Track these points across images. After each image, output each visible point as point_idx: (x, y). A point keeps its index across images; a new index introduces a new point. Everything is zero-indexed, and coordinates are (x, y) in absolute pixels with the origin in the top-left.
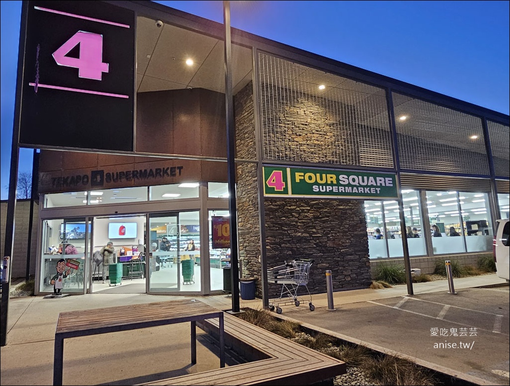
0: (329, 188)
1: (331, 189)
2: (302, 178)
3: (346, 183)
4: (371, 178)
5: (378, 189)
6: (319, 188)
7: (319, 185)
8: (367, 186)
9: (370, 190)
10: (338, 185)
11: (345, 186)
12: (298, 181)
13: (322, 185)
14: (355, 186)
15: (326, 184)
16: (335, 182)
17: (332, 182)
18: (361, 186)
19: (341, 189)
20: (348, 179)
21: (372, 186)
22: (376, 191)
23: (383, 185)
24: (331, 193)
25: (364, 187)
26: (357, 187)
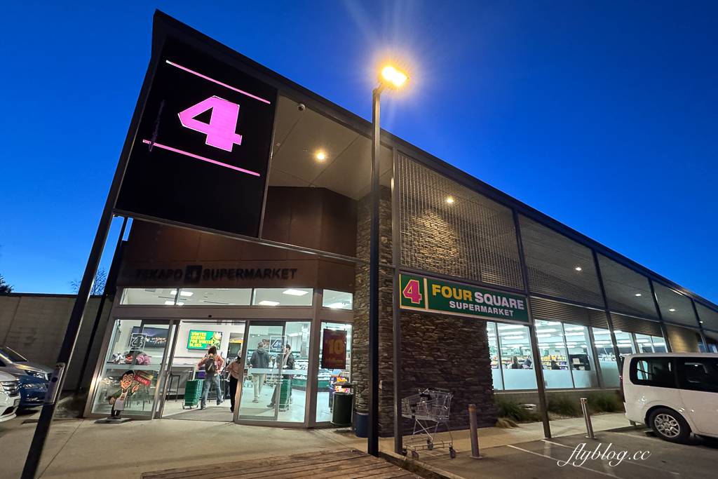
0: (465, 306)
1: (467, 307)
2: (439, 291)
3: (481, 301)
4: (504, 299)
5: (511, 312)
6: (456, 304)
7: (455, 301)
8: (500, 307)
9: (504, 312)
10: (474, 303)
11: (480, 304)
12: (434, 294)
13: (459, 301)
14: (490, 306)
15: (462, 301)
16: (471, 300)
17: (468, 298)
18: (495, 306)
19: (477, 308)
20: (483, 297)
21: (505, 307)
22: (510, 313)
23: (516, 307)
24: (467, 311)
25: (498, 307)
26: (492, 307)
